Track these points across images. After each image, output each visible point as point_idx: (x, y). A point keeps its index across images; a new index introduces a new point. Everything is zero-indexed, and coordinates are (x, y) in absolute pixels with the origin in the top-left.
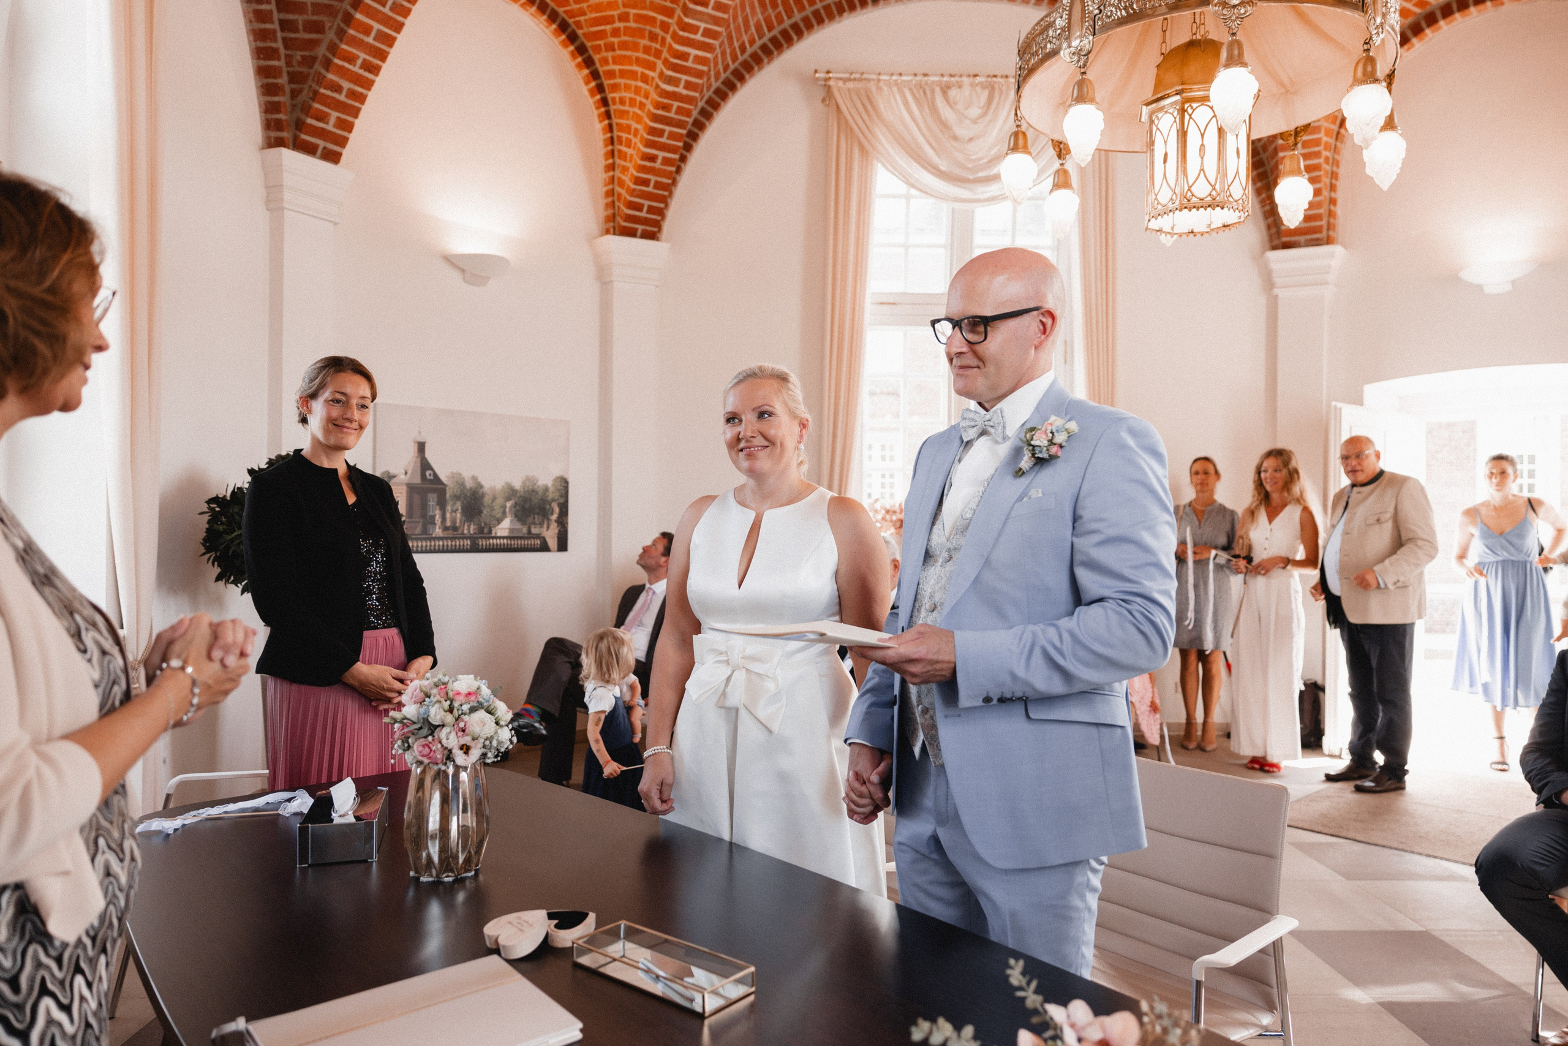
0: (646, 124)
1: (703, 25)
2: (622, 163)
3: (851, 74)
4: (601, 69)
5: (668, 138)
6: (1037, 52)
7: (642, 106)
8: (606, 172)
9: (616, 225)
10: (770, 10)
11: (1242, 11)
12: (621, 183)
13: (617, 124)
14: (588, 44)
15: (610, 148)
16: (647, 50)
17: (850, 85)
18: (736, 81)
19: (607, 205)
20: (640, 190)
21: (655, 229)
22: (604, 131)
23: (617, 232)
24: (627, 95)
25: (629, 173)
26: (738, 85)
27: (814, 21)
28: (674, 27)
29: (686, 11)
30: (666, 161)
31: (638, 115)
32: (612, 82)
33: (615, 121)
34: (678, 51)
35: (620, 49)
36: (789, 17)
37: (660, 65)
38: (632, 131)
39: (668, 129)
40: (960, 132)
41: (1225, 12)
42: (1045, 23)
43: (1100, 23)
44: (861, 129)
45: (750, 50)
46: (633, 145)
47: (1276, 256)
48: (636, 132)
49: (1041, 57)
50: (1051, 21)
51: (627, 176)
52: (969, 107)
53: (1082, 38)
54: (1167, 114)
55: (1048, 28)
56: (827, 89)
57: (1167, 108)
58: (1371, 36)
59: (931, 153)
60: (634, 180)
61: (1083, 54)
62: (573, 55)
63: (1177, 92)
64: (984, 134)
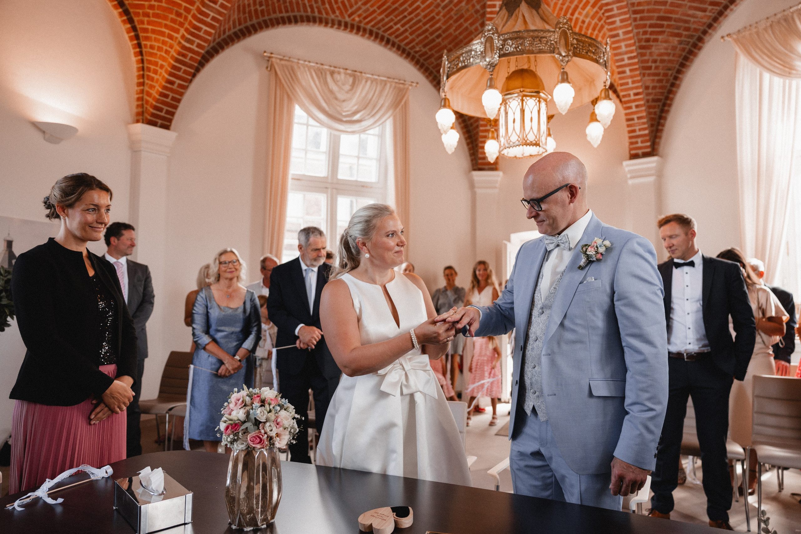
0: (169, 64)
1: (212, 14)
2: (150, 82)
3: (284, 56)
4: (138, 27)
5: (183, 73)
6: (464, 61)
8: (138, 86)
9: (144, 118)
10: (241, 15)
11: (567, 59)
12: (149, 94)
13: (147, 60)
14: (131, 10)
15: (141, 73)
16: (173, 21)
17: (283, 62)
18: (219, 49)
19: (138, 106)
20: (162, 100)
21: (168, 124)
22: (137, 62)
23: (144, 122)
24: (156, 44)
25: (156, 90)
26: (220, 51)
27: (263, 25)
28: (194, 12)
29: (204, 4)
30: (180, 86)
31: (163, 57)
32: (145, 35)
33: (145, 58)
34: (195, 24)
35: (153, 17)
36: (250, 20)
37: (182, 31)
38: (159, 65)
39: (184, 68)
40: (340, 96)
41: (561, 58)
42: (470, 48)
43: (502, 52)
44: (288, 86)
45: (227, 33)
46: (159, 73)
47: (476, 174)
48: (162, 67)
49: (466, 63)
50: (474, 47)
51: (153, 90)
52: (344, 85)
53: (493, 58)
54: (514, 101)
55: (471, 51)
56: (270, 63)
57: (514, 98)
58: (607, 80)
59: (324, 105)
60: (159, 93)
61: (493, 66)
62: (121, 15)
63: (519, 92)
64: (351, 99)
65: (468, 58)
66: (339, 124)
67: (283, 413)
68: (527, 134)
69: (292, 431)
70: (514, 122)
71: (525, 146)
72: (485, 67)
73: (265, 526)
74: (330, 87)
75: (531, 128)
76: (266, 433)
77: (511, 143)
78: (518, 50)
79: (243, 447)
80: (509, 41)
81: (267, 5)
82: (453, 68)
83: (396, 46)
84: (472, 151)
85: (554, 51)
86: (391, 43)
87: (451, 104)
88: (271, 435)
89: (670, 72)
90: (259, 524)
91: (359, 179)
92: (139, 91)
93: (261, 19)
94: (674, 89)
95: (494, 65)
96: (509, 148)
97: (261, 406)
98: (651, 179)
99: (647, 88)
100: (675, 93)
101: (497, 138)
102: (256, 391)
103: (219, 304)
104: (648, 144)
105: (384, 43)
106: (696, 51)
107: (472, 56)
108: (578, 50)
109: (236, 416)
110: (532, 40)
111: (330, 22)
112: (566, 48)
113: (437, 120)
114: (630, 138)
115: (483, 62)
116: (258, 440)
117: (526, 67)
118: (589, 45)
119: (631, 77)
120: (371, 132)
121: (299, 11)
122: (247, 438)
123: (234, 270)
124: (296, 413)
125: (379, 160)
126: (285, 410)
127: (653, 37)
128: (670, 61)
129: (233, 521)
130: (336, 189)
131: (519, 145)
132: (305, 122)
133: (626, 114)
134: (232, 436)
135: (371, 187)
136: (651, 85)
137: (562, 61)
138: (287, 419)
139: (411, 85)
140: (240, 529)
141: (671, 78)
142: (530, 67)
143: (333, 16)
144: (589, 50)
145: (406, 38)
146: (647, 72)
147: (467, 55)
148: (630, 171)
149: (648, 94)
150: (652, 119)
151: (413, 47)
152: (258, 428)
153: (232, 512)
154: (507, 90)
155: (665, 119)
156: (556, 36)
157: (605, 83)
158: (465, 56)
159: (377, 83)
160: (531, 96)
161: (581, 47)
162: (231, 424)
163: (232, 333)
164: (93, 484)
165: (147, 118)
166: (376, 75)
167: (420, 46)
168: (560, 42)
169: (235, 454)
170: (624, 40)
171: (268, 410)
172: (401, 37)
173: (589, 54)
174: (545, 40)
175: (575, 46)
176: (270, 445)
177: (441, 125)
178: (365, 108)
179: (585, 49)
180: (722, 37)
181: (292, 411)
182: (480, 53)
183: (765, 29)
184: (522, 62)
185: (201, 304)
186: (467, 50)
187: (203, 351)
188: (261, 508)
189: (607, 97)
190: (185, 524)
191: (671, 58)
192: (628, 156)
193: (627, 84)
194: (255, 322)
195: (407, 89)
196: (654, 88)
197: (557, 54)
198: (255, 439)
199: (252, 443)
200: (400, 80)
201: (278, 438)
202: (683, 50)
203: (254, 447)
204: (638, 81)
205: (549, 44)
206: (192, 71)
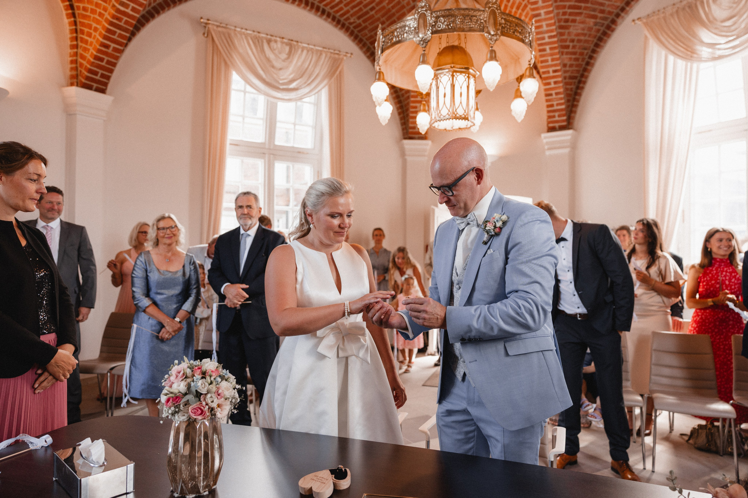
0: (104, 27)
2: (84, 45)
3: (221, 23)
5: (118, 37)
6: (398, 36)
8: (71, 49)
9: (79, 81)
12: (83, 57)
13: (80, 22)
15: (75, 35)
17: (220, 29)
18: (154, 13)
19: (72, 69)
20: (97, 63)
21: (104, 87)
22: (70, 24)
23: (79, 85)
24: (89, 6)
25: (90, 53)
26: (156, 15)
30: (115, 49)
31: (97, 19)
33: (78, 20)
38: (93, 28)
39: (118, 31)
40: (277, 64)
41: (490, 36)
42: (404, 24)
43: (435, 29)
44: (226, 53)
46: (93, 36)
47: (406, 142)
48: (96, 30)
49: (400, 38)
50: (408, 23)
51: (88, 54)
52: (280, 53)
53: (426, 34)
54: (445, 76)
55: (405, 26)
56: (207, 28)
57: (445, 73)
58: (531, 59)
59: (261, 72)
60: (93, 57)
61: (425, 42)
63: (450, 67)
64: (287, 67)
65: (402, 33)
66: (275, 91)
67: (224, 384)
68: (456, 108)
69: (234, 401)
70: (445, 96)
71: (454, 120)
72: (418, 42)
73: (207, 493)
74: (267, 56)
75: (461, 103)
76: (207, 404)
77: (442, 116)
78: (450, 27)
79: (184, 418)
80: (442, 18)
82: (388, 43)
83: (331, 17)
84: (403, 121)
85: (483, 29)
86: (326, 13)
87: (386, 78)
88: (212, 406)
89: (586, 52)
90: (201, 491)
91: (296, 146)
92: (72, 54)
94: (589, 68)
95: (427, 41)
96: (440, 121)
97: (202, 378)
98: (566, 151)
99: (565, 65)
100: (589, 71)
101: (428, 110)
102: (198, 362)
103: (158, 268)
104: (565, 118)
105: (319, 13)
106: (609, 32)
107: (405, 31)
108: (506, 29)
109: (176, 389)
110: (463, 18)
112: (495, 28)
113: (372, 93)
114: (549, 112)
115: (416, 38)
116: (200, 411)
117: (456, 43)
118: (516, 25)
119: (551, 55)
120: (306, 100)
122: (188, 410)
123: (172, 235)
124: (237, 383)
125: (315, 128)
126: (226, 380)
127: (571, 18)
128: (586, 41)
129: (175, 489)
130: (273, 154)
131: (449, 119)
132: (243, 89)
133: (546, 90)
134: (173, 408)
135: (307, 153)
136: (568, 63)
137: (491, 39)
138: (228, 389)
139: (346, 56)
140: (182, 496)
141: (587, 57)
142: (460, 44)
144: (516, 30)
145: (341, 9)
146: (565, 50)
147: (401, 30)
148: (547, 143)
149: (565, 72)
150: (568, 95)
151: (348, 19)
152: (200, 400)
153: (174, 480)
154: (439, 66)
155: (580, 95)
156: (486, 16)
157: (530, 62)
158: (399, 32)
159: (313, 53)
160: (461, 72)
161: (508, 27)
162: (173, 397)
163: (172, 296)
164: (32, 453)
165: (81, 81)
166: (312, 45)
167: (355, 17)
168: (489, 21)
169: (177, 425)
170: (545, 20)
171: (209, 381)
172: (336, 9)
173: (516, 34)
174: (475, 19)
175: (503, 25)
176: (212, 415)
177: (376, 98)
178: (301, 77)
179: (512, 29)
180: (634, 21)
181: (233, 381)
182: (413, 29)
183: (672, 15)
184: (453, 39)
185: (140, 268)
186: (401, 25)
187: (143, 313)
188: (203, 476)
189: (532, 76)
190: (127, 494)
191: (587, 38)
192: (546, 128)
193: (547, 61)
194: (195, 284)
195: (342, 59)
196: (571, 66)
197: (486, 33)
198: (196, 411)
199: (194, 414)
200: (335, 50)
201: (219, 409)
202: (598, 31)
203: (195, 419)
204: (557, 59)
205: (479, 22)
206: (128, 35)
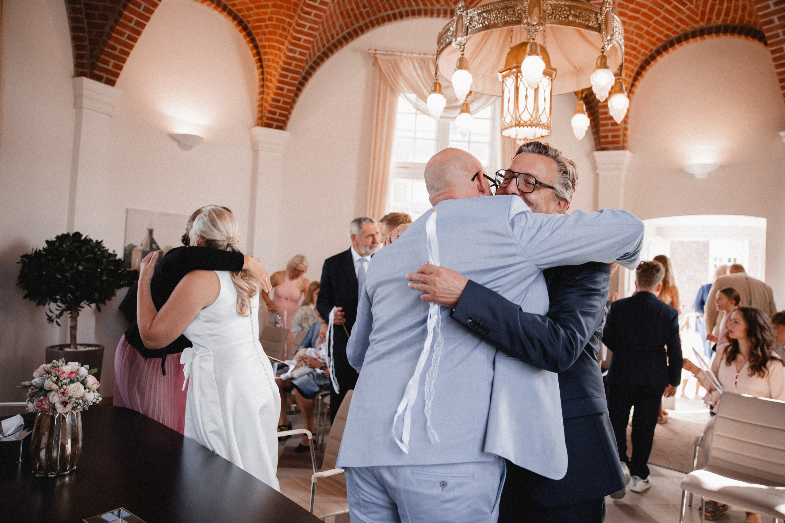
0: (279, 72)
2: (267, 91)
3: (387, 51)
4: (260, 44)
5: (290, 79)
7: (278, 63)
8: (259, 95)
9: (263, 122)
10: (347, 19)
11: (537, 28)
12: (266, 101)
14: (254, 32)
15: (262, 83)
16: (281, 35)
17: (386, 57)
19: (259, 112)
20: (275, 105)
21: (284, 125)
22: (260, 75)
23: (263, 125)
24: (271, 57)
25: (270, 96)
26: (330, 54)
27: (370, 25)
28: (294, 25)
29: (300, 17)
30: (289, 91)
31: (276, 67)
32: (264, 50)
33: (265, 70)
34: (296, 36)
35: (268, 34)
36: (357, 23)
38: (272, 75)
39: (290, 75)
45: (336, 38)
46: (272, 82)
47: (599, 154)
48: (274, 76)
49: (445, 46)
53: (462, 37)
55: (447, 31)
56: (375, 58)
57: (510, 74)
58: (605, 45)
59: (426, 93)
60: (272, 99)
62: (245, 37)
72: (457, 47)
78: (484, 25)
80: (477, 17)
81: (371, 7)
84: (594, 130)
85: (521, 21)
92: (260, 99)
93: (367, 20)
95: (463, 44)
107: (448, 36)
108: (554, 16)
110: (498, 12)
111: (435, 12)
112: (539, 16)
115: (455, 42)
118: (571, 9)
121: (404, 6)
131: (514, 127)
132: (414, 111)
143: (438, 6)
144: (570, 14)
147: (445, 36)
156: (525, 5)
158: (444, 39)
161: (557, 12)
165: (265, 122)
168: (529, 10)
173: (570, 19)
174: (511, 11)
175: (550, 12)
179: (564, 14)
182: (452, 32)
197: (525, 23)
205: (516, 14)
206: (302, 76)
